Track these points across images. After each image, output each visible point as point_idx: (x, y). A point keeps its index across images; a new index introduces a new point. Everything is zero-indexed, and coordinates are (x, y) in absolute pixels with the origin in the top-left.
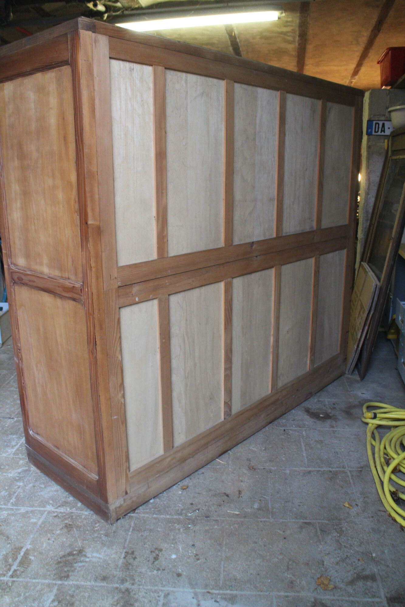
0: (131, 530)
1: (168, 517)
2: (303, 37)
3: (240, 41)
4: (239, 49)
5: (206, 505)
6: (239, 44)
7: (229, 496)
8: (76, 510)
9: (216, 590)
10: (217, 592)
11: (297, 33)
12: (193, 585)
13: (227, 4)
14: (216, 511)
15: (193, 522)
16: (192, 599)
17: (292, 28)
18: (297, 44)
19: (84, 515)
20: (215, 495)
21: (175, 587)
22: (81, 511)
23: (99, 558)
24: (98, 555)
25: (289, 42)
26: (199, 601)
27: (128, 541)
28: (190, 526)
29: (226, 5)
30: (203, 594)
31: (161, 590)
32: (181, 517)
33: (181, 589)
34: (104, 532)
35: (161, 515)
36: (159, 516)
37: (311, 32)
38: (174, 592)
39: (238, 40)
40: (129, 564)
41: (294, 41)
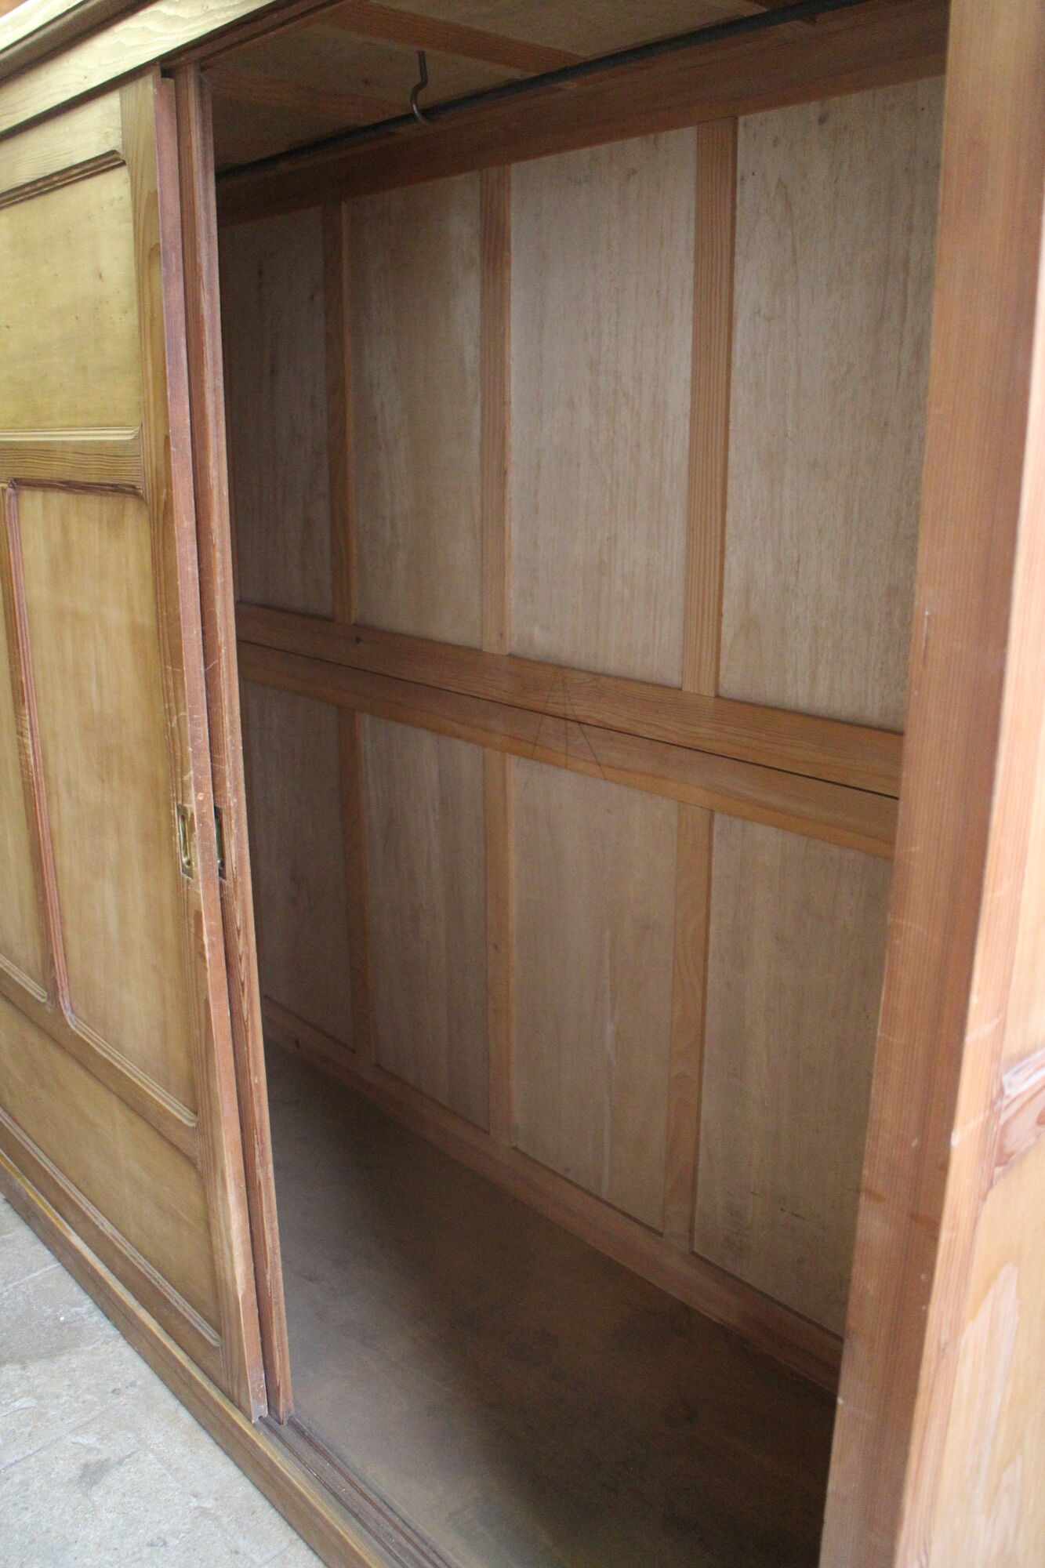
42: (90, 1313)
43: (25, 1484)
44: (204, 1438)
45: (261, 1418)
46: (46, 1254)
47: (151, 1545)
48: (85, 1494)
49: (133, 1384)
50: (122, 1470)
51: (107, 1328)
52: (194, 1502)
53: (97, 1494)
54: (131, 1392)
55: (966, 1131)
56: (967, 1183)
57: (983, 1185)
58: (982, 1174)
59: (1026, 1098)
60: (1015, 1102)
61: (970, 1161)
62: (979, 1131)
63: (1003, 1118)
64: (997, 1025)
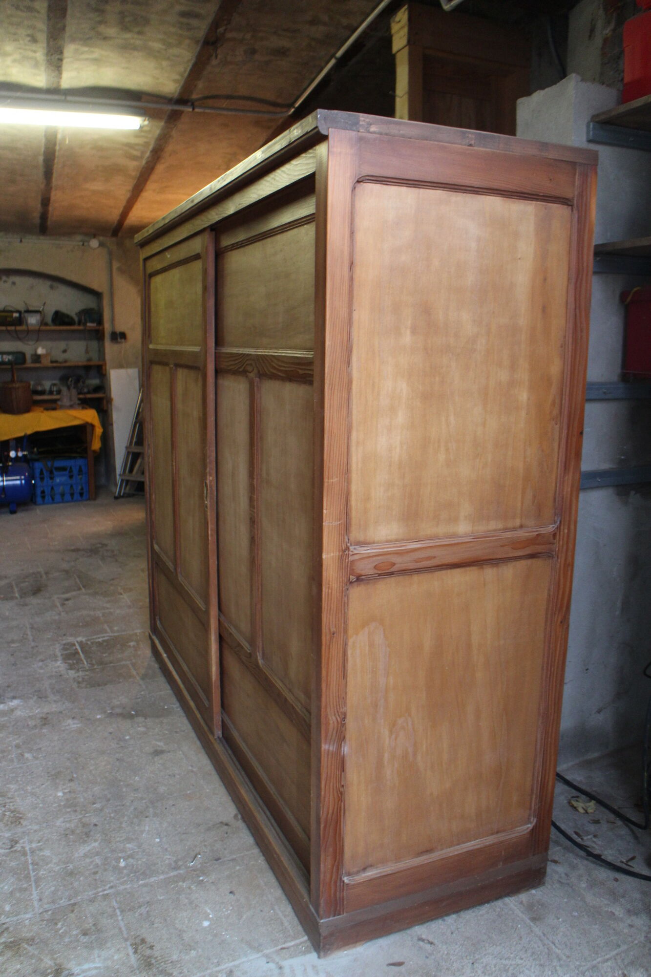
0: (119, 913)
1: (162, 877)
2: (157, 153)
3: (60, 149)
4: (54, 160)
5: (205, 846)
6: (57, 154)
7: (230, 824)
8: (8, 918)
9: (290, 942)
10: (293, 943)
11: (151, 147)
12: (258, 949)
13: (65, 98)
14: (225, 849)
15: (203, 871)
16: (267, 964)
17: (145, 140)
18: (144, 162)
19: (27, 919)
20: (209, 829)
21: (233, 960)
22: (16, 916)
23: (96, 968)
24: (92, 965)
25: (135, 158)
26: (278, 963)
27: (123, 929)
28: (201, 878)
29: (63, 98)
30: (277, 952)
31: (219, 972)
32: (181, 872)
33: (244, 959)
34: (78, 931)
35: (149, 878)
36: (147, 880)
37: (169, 148)
38: (238, 966)
39: (57, 148)
40: (149, 957)
41: (142, 157)
42: (177, 708)
43: (133, 751)
44: (203, 751)
45: (218, 737)
46: (168, 687)
47: (169, 775)
48: (153, 758)
49: (184, 731)
50: (168, 754)
51: (182, 713)
52: (190, 768)
53: (156, 759)
54: (182, 733)
55: (329, 556)
56: (334, 574)
57: (344, 579)
58: (342, 574)
59: (365, 556)
60: (358, 555)
61: (334, 567)
62: (337, 558)
63: (351, 558)
64: (340, 524)
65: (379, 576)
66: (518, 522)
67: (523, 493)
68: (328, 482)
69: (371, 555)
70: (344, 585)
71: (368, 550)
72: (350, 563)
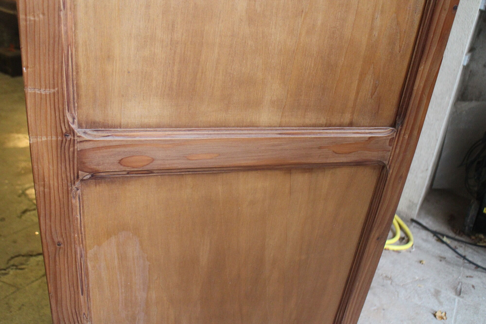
55: (39, 140)
56: (51, 167)
57: (68, 174)
58: (66, 168)
59: (101, 145)
60: (91, 142)
61: (50, 157)
62: (54, 144)
63: (78, 147)
64: (54, 93)
65: (128, 174)
66: (347, 118)
67: (361, 80)
68: (26, 20)
69: (114, 144)
70: (69, 184)
71: (109, 136)
72: (78, 154)
